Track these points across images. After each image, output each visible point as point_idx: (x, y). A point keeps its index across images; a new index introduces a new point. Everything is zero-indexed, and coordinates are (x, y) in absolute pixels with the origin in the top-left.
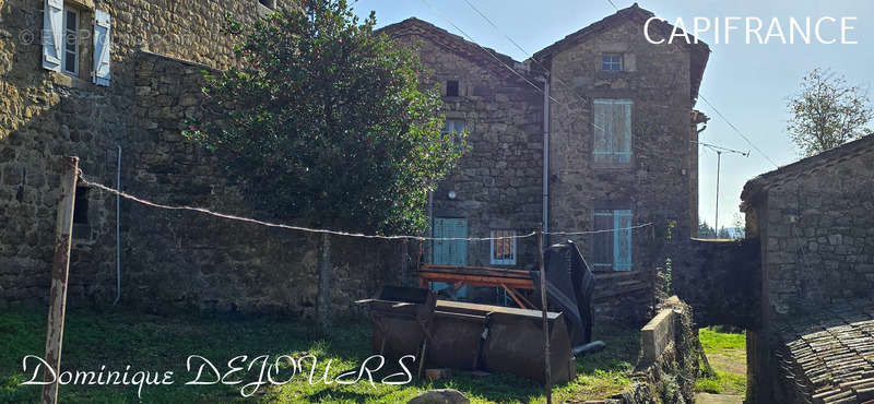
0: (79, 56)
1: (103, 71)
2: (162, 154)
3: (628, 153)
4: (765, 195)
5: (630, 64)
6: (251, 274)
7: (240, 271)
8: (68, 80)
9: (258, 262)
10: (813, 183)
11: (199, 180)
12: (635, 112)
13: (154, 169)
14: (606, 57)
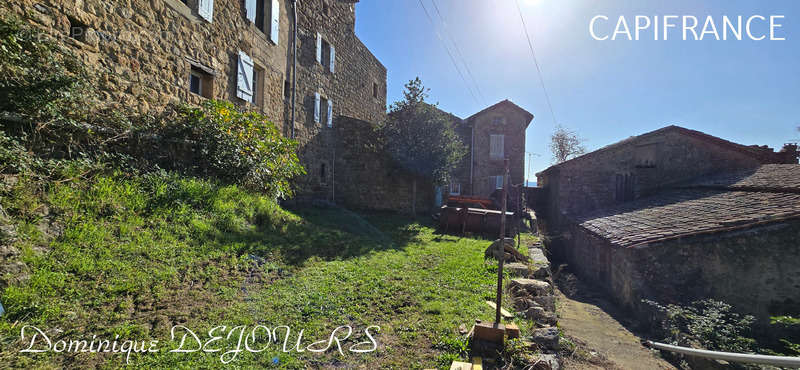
0: (324, 119)
1: (330, 123)
2: (348, 152)
3: (502, 154)
4: (559, 171)
5: (504, 122)
6: (379, 197)
7: (376, 195)
8: (320, 126)
9: (382, 192)
10: (578, 166)
11: (361, 163)
12: (505, 139)
13: (344, 158)
14: (495, 118)
